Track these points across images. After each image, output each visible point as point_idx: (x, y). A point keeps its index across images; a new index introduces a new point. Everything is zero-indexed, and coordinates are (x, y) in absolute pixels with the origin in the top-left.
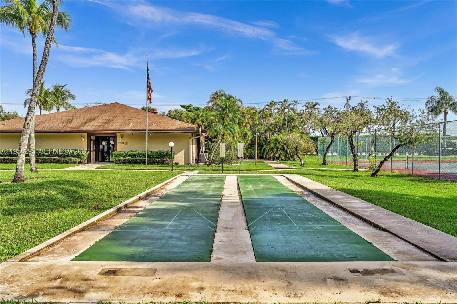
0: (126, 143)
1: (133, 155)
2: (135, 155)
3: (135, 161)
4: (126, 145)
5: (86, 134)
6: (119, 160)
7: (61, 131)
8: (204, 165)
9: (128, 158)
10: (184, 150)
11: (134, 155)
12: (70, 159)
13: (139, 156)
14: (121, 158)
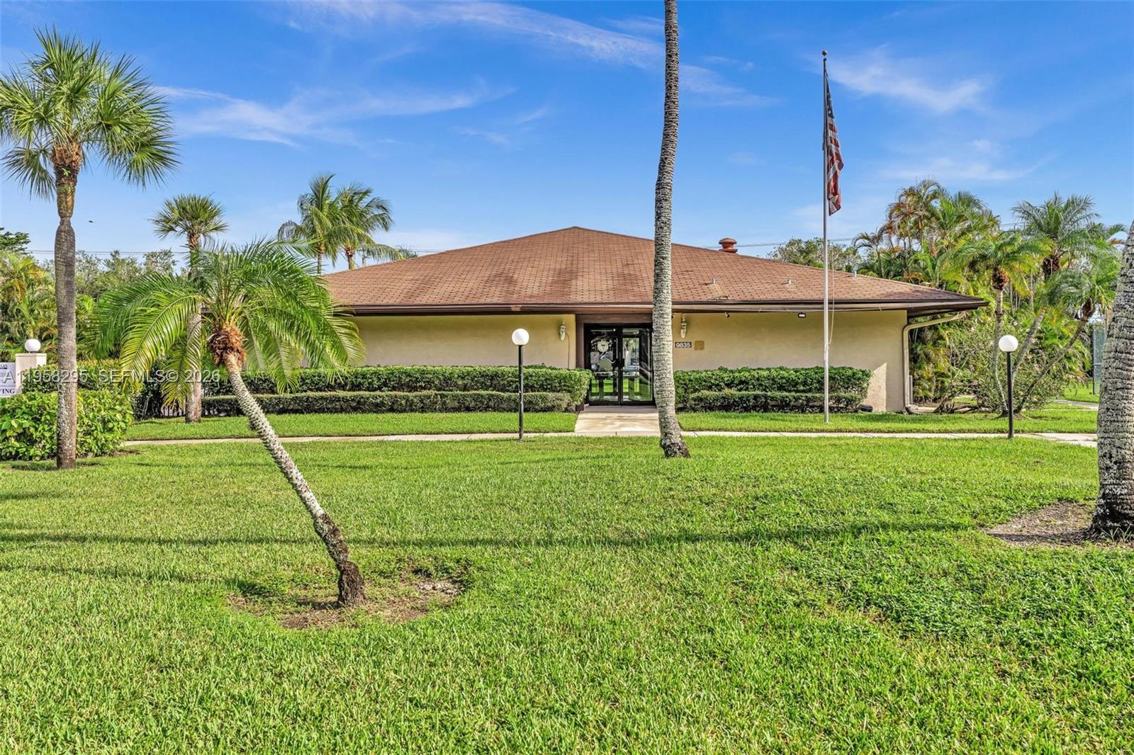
0: (700, 345)
1: (741, 382)
2: (747, 383)
3: (752, 401)
4: (699, 351)
5: (572, 317)
6: (700, 399)
7: (514, 308)
8: (936, 412)
9: (727, 391)
10: (885, 364)
11: (744, 383)
12: (541, 397)
13: (761, 385)
14: (706, 393)
